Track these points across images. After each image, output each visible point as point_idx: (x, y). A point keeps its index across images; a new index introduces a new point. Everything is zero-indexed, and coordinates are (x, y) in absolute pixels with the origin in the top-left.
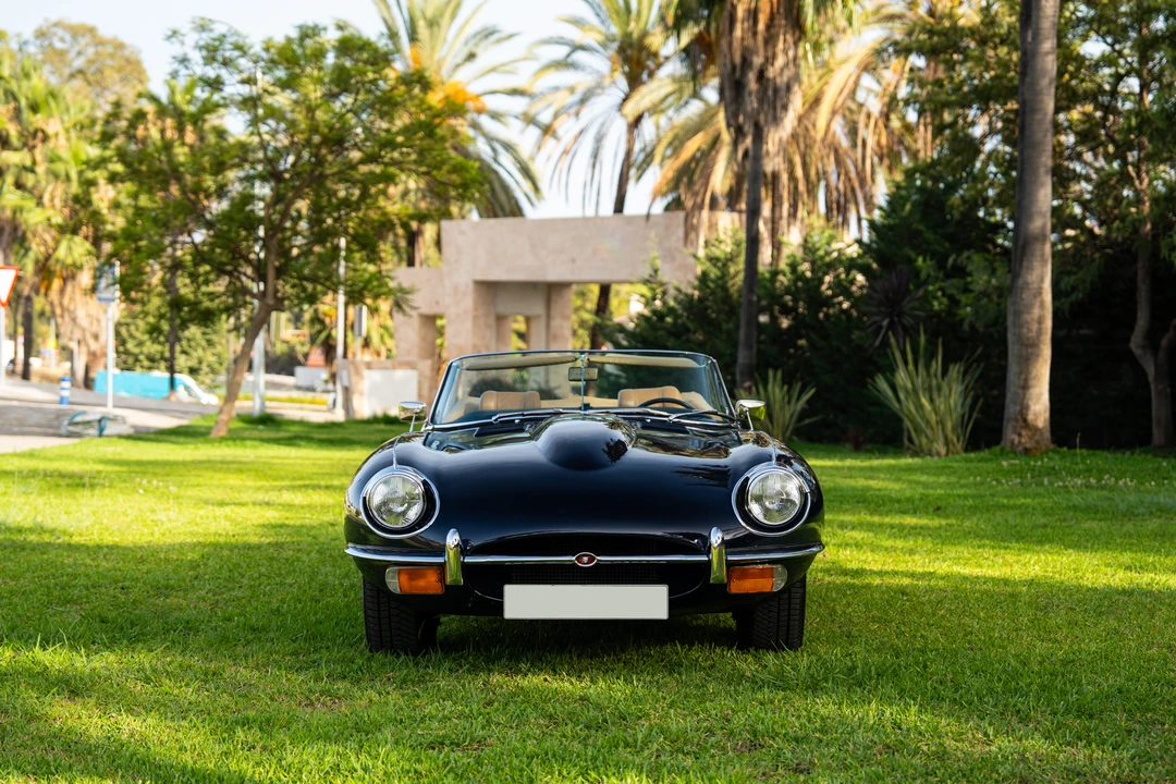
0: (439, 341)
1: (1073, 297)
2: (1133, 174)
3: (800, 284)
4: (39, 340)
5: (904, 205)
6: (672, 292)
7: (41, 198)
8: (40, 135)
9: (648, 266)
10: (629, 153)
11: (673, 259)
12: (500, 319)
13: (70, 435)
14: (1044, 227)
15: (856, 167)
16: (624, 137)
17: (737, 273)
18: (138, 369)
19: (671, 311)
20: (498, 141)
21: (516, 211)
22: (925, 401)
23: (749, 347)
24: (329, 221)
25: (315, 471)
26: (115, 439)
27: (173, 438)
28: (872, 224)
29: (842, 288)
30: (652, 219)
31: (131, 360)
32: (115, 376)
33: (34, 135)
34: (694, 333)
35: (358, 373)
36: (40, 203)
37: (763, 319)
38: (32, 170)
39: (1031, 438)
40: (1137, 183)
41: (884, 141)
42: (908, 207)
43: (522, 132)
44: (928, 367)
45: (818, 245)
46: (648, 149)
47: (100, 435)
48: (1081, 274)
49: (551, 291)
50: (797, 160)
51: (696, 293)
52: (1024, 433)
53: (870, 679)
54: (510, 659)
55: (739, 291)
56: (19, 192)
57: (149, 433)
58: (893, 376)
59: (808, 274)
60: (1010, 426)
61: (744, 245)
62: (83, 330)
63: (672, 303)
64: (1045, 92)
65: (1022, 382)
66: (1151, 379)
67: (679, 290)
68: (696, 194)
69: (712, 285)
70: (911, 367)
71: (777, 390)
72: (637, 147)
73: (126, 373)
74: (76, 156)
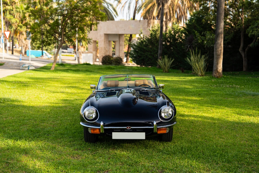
0: (97, 45)
1: (228, 41)
2: (241, 15)
3: (171, 36)
4: (15, 43)
5: (193, 20)
6: (145, 37)
7: (15, 16)
8: (14, 2)
9: (140, 31)
10: (136, 7)
11: (145, 29)
12: (110, 41)
13: (22, 69)
14: (222, 31)
15: (183, 10)
16: (135, 3)
17: (158, 34)
18: (35, 49)
19: (145, 41)
20: (109, 4)
21: (113, 19)
22: (197, 65)
23: (161, 50)
24: (74, 24)
25: (73, 81)
26: (31, 71)
27: (43, 70)
28: (186, 23)
29: (180, 37)
30: (141, 21)
31: (34, 48)
32: (31, 51)
33: (13, 3)
34: (149, 46)
35: (81, 54)
36: (14, 17)
37: (164, 43)
38: (13, 10)
39: (218, 74)
40: (241, 16)
41: (189, 5)
42: (194, 21)
43: (114, 2)
44: (197, 56)
45: (175, 28)
46: (140, 6)
47: (28, 70)
48: (229, 36)
49: (120, 36)
50: (171, 9)
51: (150, 38)
52: (217, 73)
53: (186, 151)
54: (114, 144)
55: (159, 37)
56: (10, 15)
57: (38, 68)
58: (190, 58)
59: (173, 34)
60: (214, 72)
61: (160, 28)
62: (24, 44)
63: (145, 40)
64: (223, 3)
65: (217, 63)
66: (243, 57)
67: (146, 37)
68: (150, 16)
69: (153, 36)
70: (194, 56)
71: (166, 59)
72: (138, 6)
73: (33, 50)
74: (22, 8)
